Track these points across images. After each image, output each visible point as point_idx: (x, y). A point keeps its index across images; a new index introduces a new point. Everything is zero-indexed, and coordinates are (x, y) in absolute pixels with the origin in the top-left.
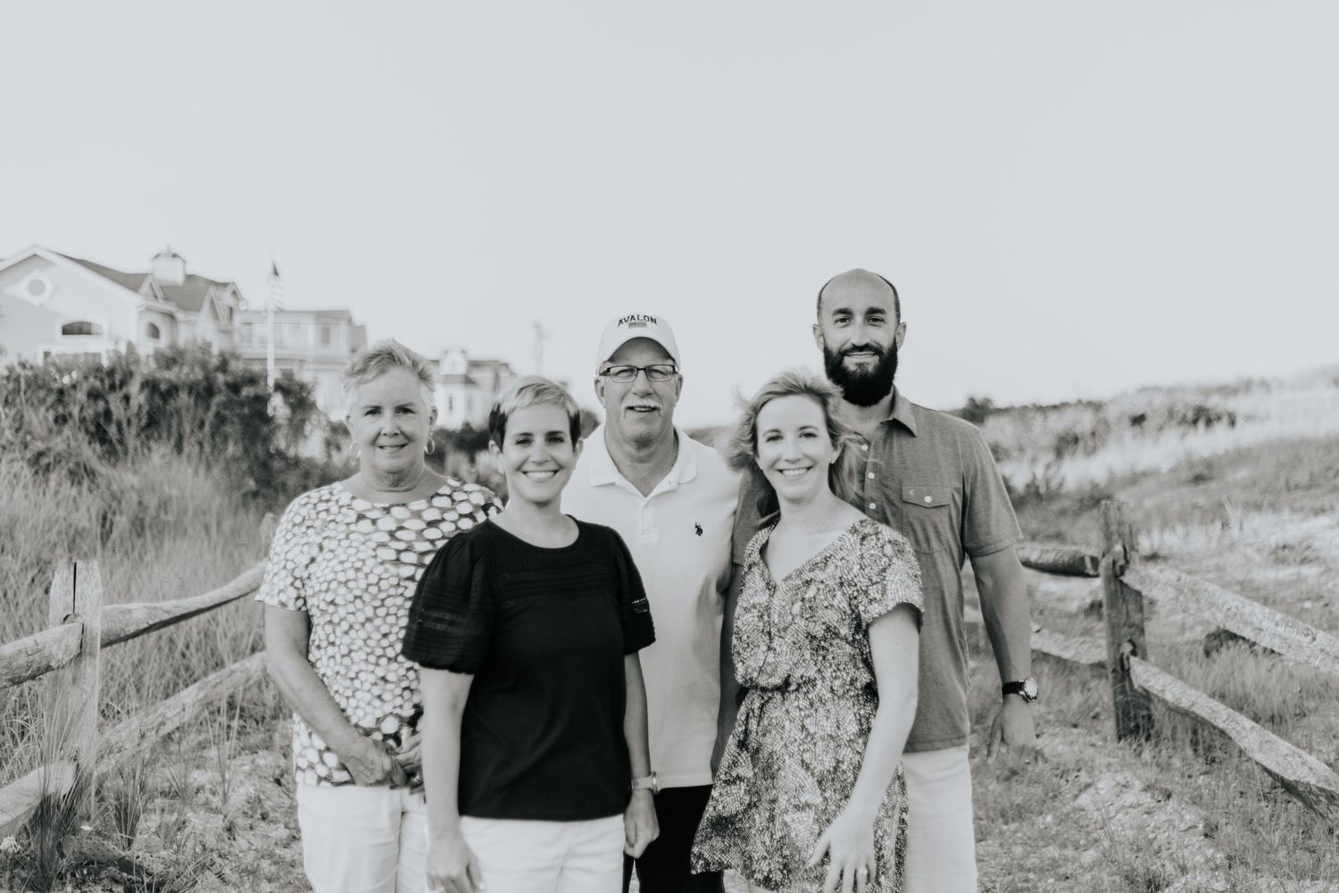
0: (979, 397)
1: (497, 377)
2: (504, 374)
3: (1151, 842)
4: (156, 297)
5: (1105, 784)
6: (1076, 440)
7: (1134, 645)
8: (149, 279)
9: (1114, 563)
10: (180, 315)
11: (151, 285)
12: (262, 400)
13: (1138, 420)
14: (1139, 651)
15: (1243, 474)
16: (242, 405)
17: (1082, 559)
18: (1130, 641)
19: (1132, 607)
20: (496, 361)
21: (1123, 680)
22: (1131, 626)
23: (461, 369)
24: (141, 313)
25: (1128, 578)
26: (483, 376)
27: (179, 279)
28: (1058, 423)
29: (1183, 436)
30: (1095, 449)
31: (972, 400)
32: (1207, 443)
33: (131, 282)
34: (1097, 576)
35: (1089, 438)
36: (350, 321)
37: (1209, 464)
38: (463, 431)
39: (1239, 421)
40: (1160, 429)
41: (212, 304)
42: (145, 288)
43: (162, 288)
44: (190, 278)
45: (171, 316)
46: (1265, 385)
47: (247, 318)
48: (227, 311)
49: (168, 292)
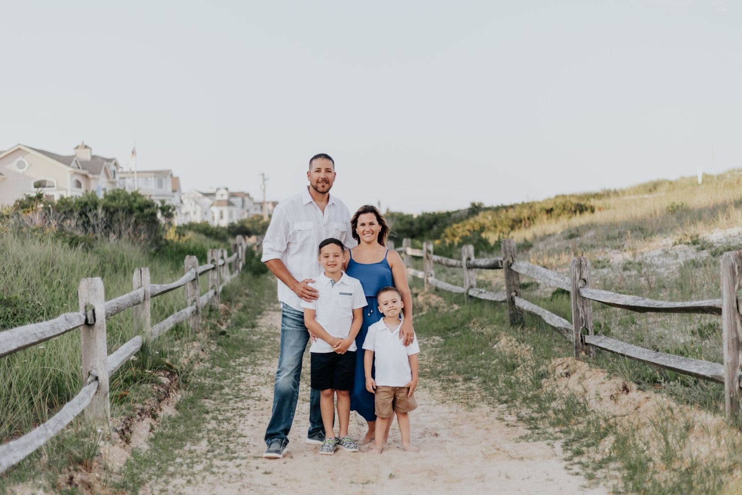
0: (477, 202)
1: (243, 201)
2: (247, 199)
3: (515, 355)
4: (79, 168)
5: (503, 341)
6: (521, 221)
7: (516, 293)
8: (75, 158)
9: (508, 262)
10: (90, 176)
11: (76, 161)
12: (154, 215)
13: (549, 211)
14: (518, 295)
15: (591, 233)
16: (146, 217)
17: (498, 262)
18: (515, 291)
19: (515, 278)
20: (243, 193)
21: (512, 305)
22: (515, 285)
23: (226, 197)
24: (71, 175)
25: (513, 268)
26: (237, 201)
27: (89, 158)
28: (512, 214)
29: (570, 218)
30: (530, 225)
31: (473, 204)
32: (579, 220)
33: (66, 160)
34: (502, 268)
35: (527, 220)
36: (172, 176)
37: (577, 229)
38: (229, 227)
39: (596, 210)
40: (559, 215)
41: (105, 169)
42: (73, 164)
43: (80, 162)
44: (94, 157)
45: (86, 176)
46: (616, 193)
47: (123, 175)
48: (113, 172)
49: (84, 165)
